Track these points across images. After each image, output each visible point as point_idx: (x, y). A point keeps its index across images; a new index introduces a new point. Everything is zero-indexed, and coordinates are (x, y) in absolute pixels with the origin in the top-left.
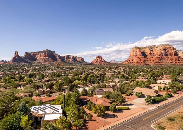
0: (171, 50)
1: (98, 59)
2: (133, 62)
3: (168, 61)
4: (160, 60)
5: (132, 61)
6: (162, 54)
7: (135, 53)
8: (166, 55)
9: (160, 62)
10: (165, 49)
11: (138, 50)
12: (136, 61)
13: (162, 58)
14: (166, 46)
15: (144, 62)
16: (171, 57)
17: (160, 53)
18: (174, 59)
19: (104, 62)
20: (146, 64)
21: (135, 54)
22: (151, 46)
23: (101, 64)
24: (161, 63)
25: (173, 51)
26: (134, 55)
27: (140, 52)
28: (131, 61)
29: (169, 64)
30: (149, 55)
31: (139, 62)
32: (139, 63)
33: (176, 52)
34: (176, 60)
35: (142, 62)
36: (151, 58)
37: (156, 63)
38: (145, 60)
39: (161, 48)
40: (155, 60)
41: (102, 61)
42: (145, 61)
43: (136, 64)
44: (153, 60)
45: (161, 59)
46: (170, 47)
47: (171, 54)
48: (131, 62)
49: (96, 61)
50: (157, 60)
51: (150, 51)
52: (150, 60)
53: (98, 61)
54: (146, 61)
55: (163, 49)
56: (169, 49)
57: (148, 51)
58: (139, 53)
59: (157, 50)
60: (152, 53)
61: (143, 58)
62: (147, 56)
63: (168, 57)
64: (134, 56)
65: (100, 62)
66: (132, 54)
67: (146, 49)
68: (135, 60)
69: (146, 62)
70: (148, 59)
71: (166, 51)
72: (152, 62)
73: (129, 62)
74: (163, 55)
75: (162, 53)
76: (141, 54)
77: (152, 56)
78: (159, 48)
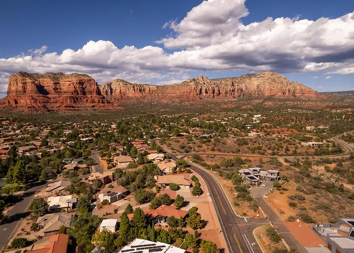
0: (91, 85)
2: (18, 105)
3: (87, 104)
4: (75, 102)
5: (16, 102)
6: (76, 91)
7: (20, 85)
8: (84, 93)
9: (74, 105)
10: (81, 83)
11: (28, 80)
12: (26, 103)
13: (77, 99)
14: (83, 78)
15: (45, 107)
16: (91, 97)
17: (73, 89)
18: (96, 100)
20: (49, 111)
21: (21, 89)
22: (55, 74)
24: (76, 108)
25: (94, 87)
26: (20, 91)
27: (33, 85)
28: (12, 102)
29: (89, 109)
30: (53, 91)
31: (34, 105)
32: (34, 107)
33: (98, 88)
34: (99, 102)
35: (40, 105)
36: (57, 97)
37: (68, 108)
38: (46, 101)
39: (75, 80)
40: (65, 101)
42: (45, 104)
43: (26, 110)
44: (61, 101)
45: (75, 100)
46: (90, 80)
47: (91, 93)
48: (14, 105)
50: (69, 102)
51: (54, 84)
52: (56, 102)
54: (49, 104)
55: (78, 81)
56: (88, 82)
57: (49, 84)
58: (30, 87)
59: (68, 82)
60: (57, 89)
61: (41, 98)
62: (48, 93)
63: (87, 97)
64: (18, 93)
66: (13, 88)
67: (46, 79)
68: (22, 101)
69: (48, 106)
70: (52, 100)
71: (84, 86)
72: (60, 106)
73: (6, 105)
74: (78, 94)
75: (77, 89)
76: (36, 89)
77: (58, 94)
78: (70, 80)
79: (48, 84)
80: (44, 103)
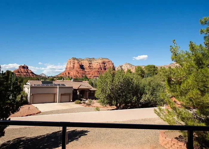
0: (109, 64)
1: (22, 70)
5: (69, 74)
7: (72, 64)
8: (105, 69)
10: (104, 63)
11: (76, 61)
12: (74, 74)
14: (105, 60)
15: (83, 76)
17: (99, 67)
19: (31, 74)
21: (72, 66)
22: (90, 59)
23: (26, 76)
25: (111, 66)
26: (71, 68)
28: (67, 74)
30: (88, 68)
31: (77, 75)
32: (77, 76)
35: (80, 75)
39: (100, 61)
40: (94, 73)
41: (28, 73)
44: (92, 73)
46: (109, 61)
49: (18, 72)
50: (96, 74)
51: (89, 64)
52: (89, 74)
53: (22, 72)
55: (102, 62)
58: (77, 65)
59: (96, 63)
60: (91, 67)
61: (81, 71)
65: (25, 74)
66: (69, 66)
67: (85, 61)
68: (72, 73)
70: (87, 73)
71: (105, 65)
72: (91, 76)
73: (64, 75)
74: (102, 69)
75: (101, 66)
76: (79, 66)
77: (91, 70)
78: (98, 61)
79: (86, 64)
80: (83, 74)
